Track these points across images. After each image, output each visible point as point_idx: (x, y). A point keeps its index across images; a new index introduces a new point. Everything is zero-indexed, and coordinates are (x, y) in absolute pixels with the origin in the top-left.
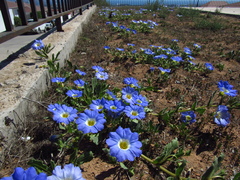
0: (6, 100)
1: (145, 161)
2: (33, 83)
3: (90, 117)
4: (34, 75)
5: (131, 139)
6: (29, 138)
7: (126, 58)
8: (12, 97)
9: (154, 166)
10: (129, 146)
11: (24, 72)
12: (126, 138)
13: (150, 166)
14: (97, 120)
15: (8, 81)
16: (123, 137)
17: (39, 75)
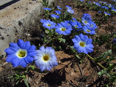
0: (20, 14)
1: (89, 58)
2: (34, 9)
3: (63, 26)
4: (35, 5)
5: (87, 42)
6: (29, 35)
7: (84, 7)
8: (23, 13)
9: (94, 62)
10: (86, 45)
11: (30, 3)
12: (84, 41)
13: (91, 61)
14: (67, 29)
15: (22, 6)
16: (82, 40)
17: (37, 6)
